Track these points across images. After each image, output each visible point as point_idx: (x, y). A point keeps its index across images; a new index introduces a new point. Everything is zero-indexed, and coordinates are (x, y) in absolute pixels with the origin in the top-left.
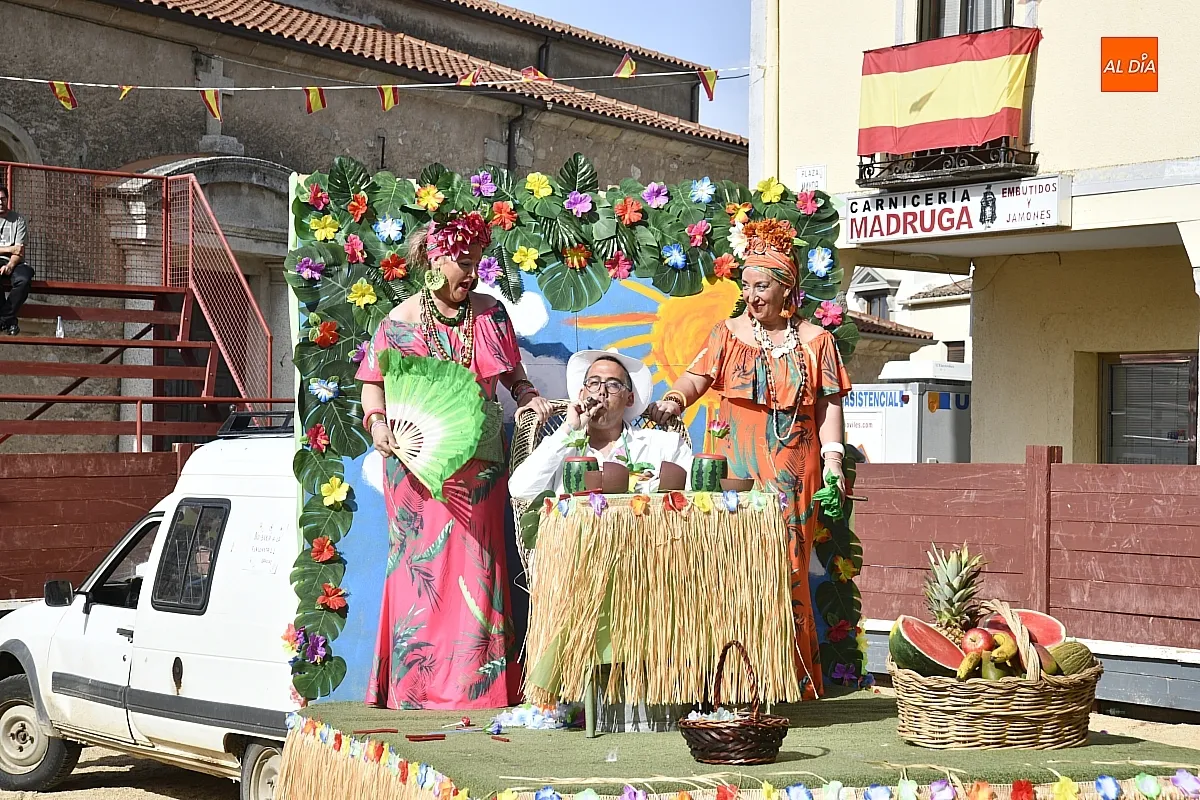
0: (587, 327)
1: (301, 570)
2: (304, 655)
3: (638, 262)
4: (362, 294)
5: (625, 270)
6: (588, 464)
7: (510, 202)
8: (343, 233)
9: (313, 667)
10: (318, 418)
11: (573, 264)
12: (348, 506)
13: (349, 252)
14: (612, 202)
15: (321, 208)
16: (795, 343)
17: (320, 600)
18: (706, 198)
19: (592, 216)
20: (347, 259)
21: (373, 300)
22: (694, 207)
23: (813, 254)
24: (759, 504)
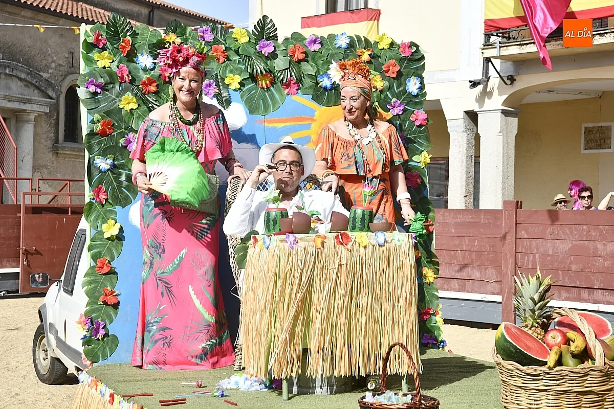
0: (271, 125)
1: (89, 279)
2: (91, 334)
3: (302, 85)
4: (128, 102)
5: (295, 90)
6: (281, 213)
7: (223, 46)
8: (116, 63)
9: (97, 342)
10: (100, 182)
11: (262, 85)
12: (120, 237)
13: (120, 75)
14: (287, 47)
15: (101, 47)
16: (375, 134)
17: (101, 299)
18: (344, 45)
19: (273, 55)
20: (119, 80)
21: (135, 106)
22: (336, 51)
23: (409, 81)
24: (399, 241)
